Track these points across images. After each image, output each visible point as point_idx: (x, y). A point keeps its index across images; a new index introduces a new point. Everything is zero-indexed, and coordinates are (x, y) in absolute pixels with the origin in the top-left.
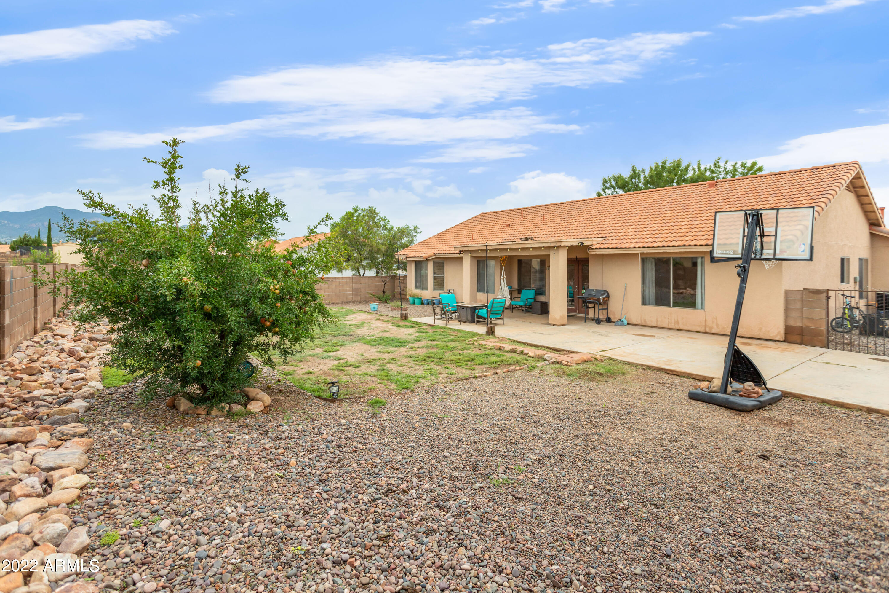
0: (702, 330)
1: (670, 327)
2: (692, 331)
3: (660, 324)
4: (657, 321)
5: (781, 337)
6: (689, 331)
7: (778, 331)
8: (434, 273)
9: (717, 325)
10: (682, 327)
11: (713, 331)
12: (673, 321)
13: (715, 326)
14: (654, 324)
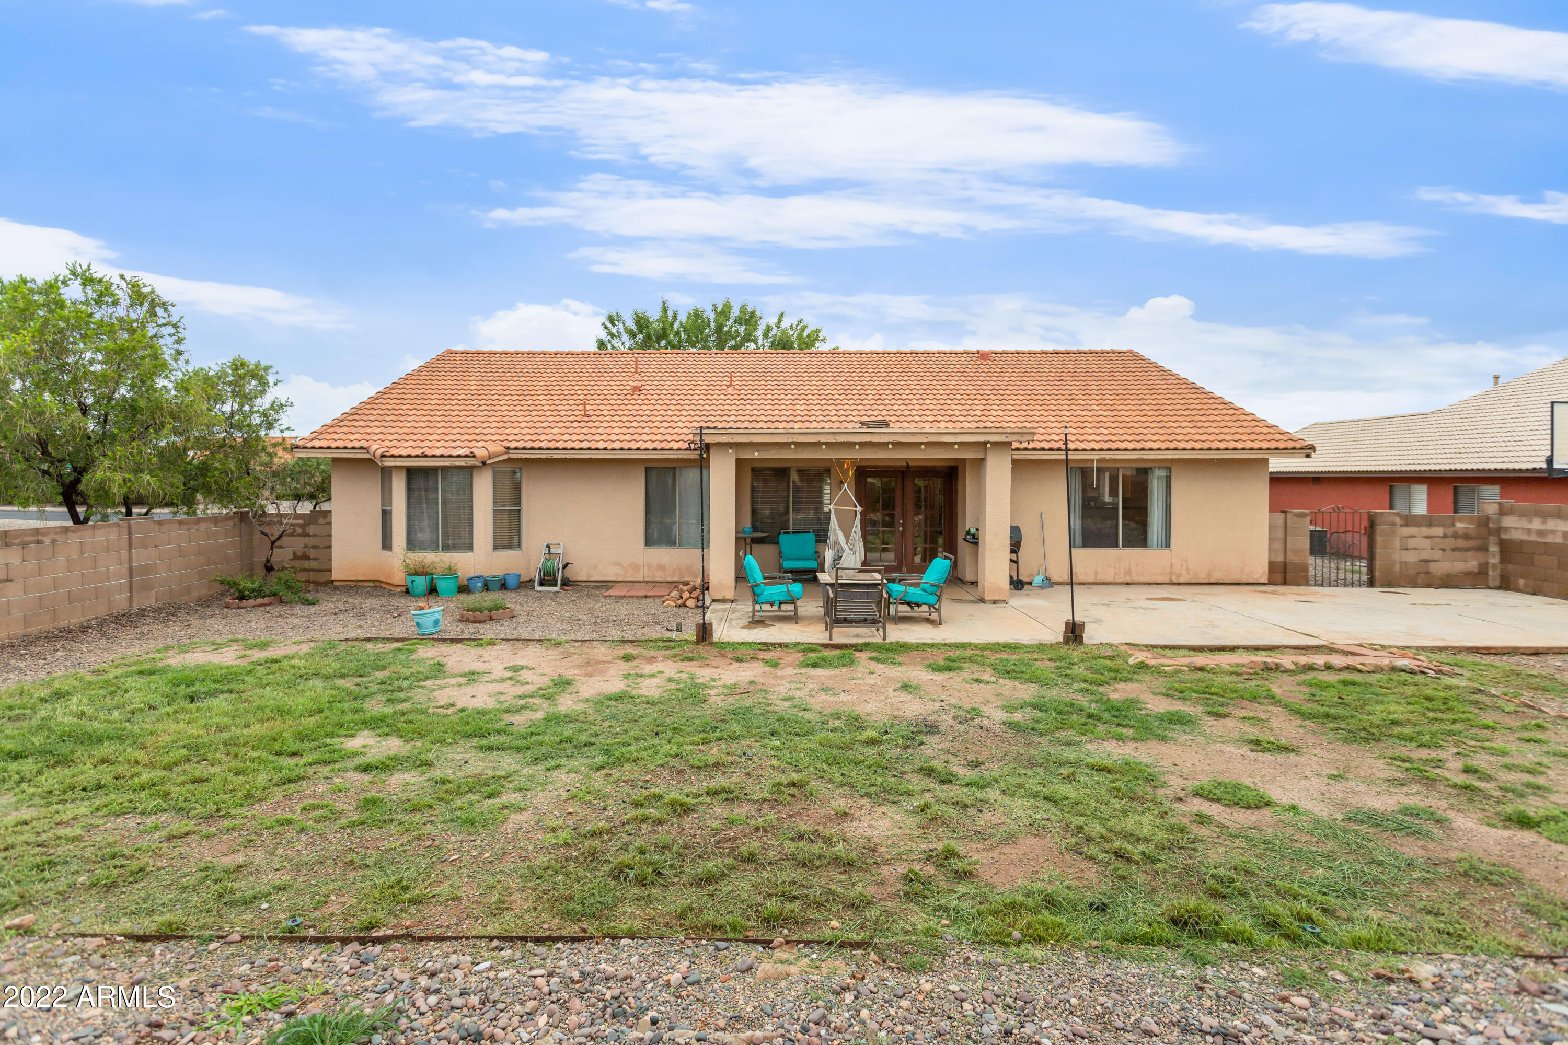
0: (1166, 580)
1: (1118, 580)
2: (1150, 584)
3: (1100, 578)
4: (1096, 573)
5: (1264, 579)
6: (1145, 584)
7: (1261, 571)
8: (495, 503)
9: (1188, 570)
10: (1136, 578)
11: (1182, 580)
12: (1122, 570)
13: (1184, 573)
14: (1091, 579)
